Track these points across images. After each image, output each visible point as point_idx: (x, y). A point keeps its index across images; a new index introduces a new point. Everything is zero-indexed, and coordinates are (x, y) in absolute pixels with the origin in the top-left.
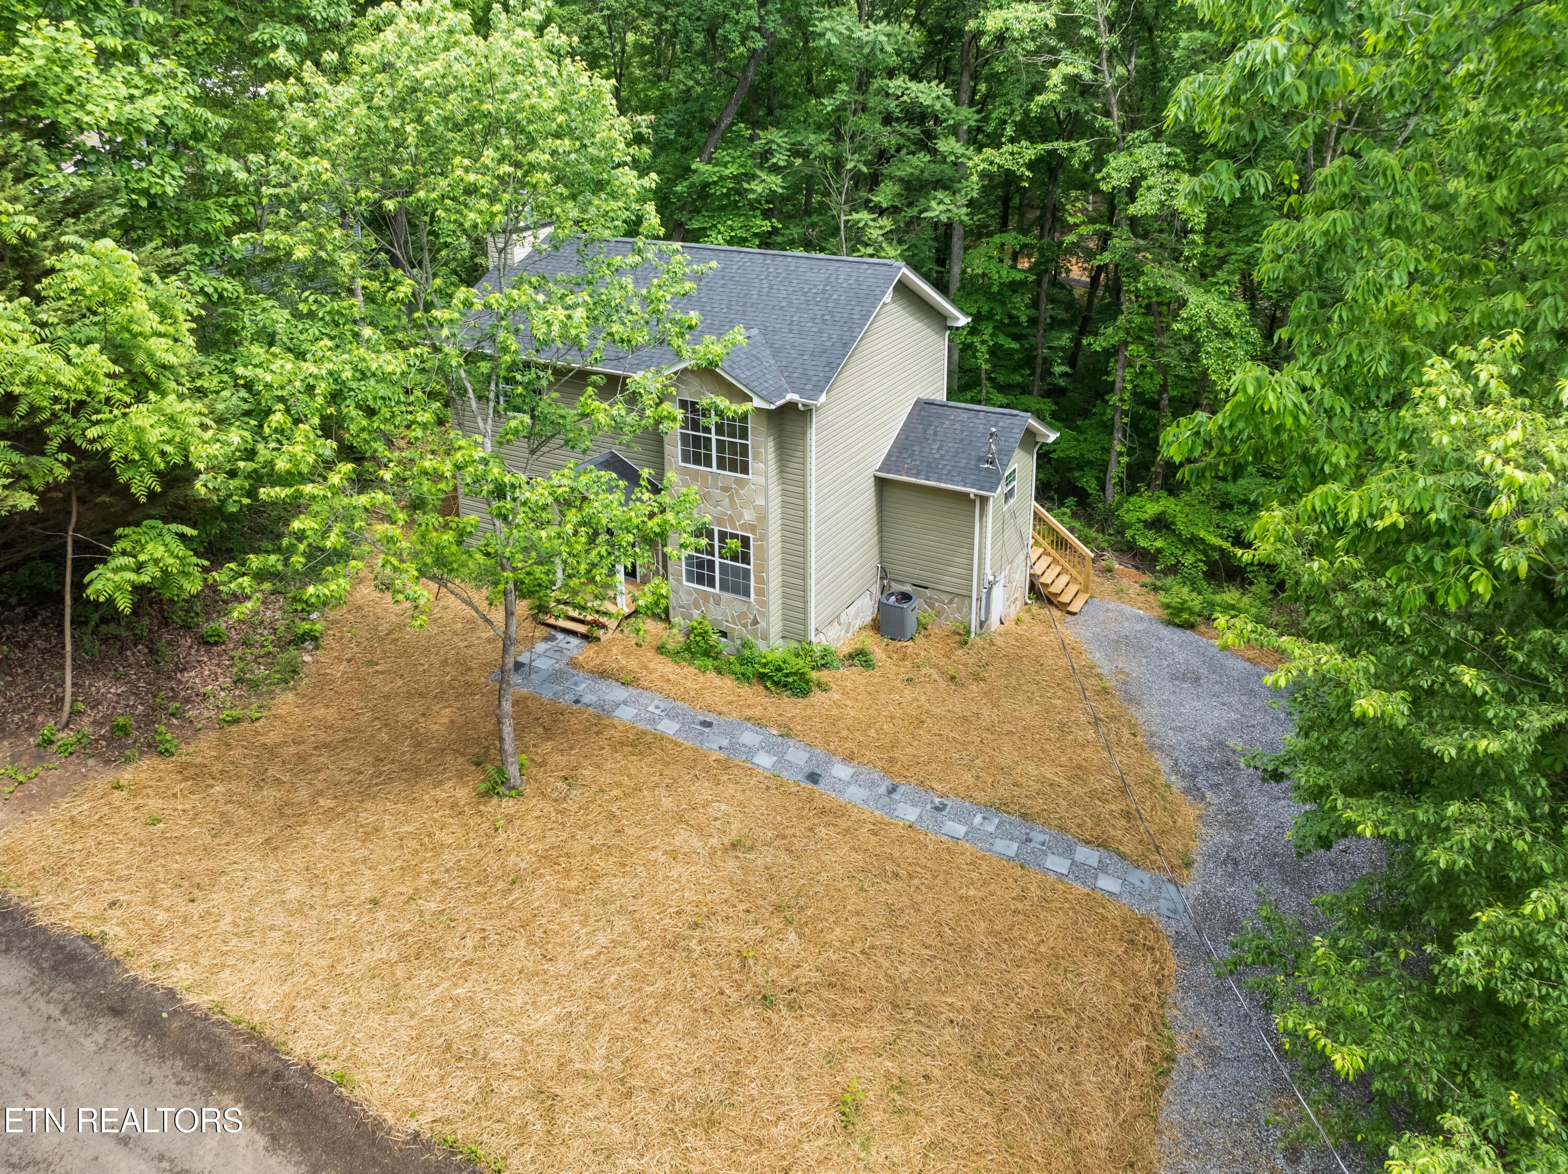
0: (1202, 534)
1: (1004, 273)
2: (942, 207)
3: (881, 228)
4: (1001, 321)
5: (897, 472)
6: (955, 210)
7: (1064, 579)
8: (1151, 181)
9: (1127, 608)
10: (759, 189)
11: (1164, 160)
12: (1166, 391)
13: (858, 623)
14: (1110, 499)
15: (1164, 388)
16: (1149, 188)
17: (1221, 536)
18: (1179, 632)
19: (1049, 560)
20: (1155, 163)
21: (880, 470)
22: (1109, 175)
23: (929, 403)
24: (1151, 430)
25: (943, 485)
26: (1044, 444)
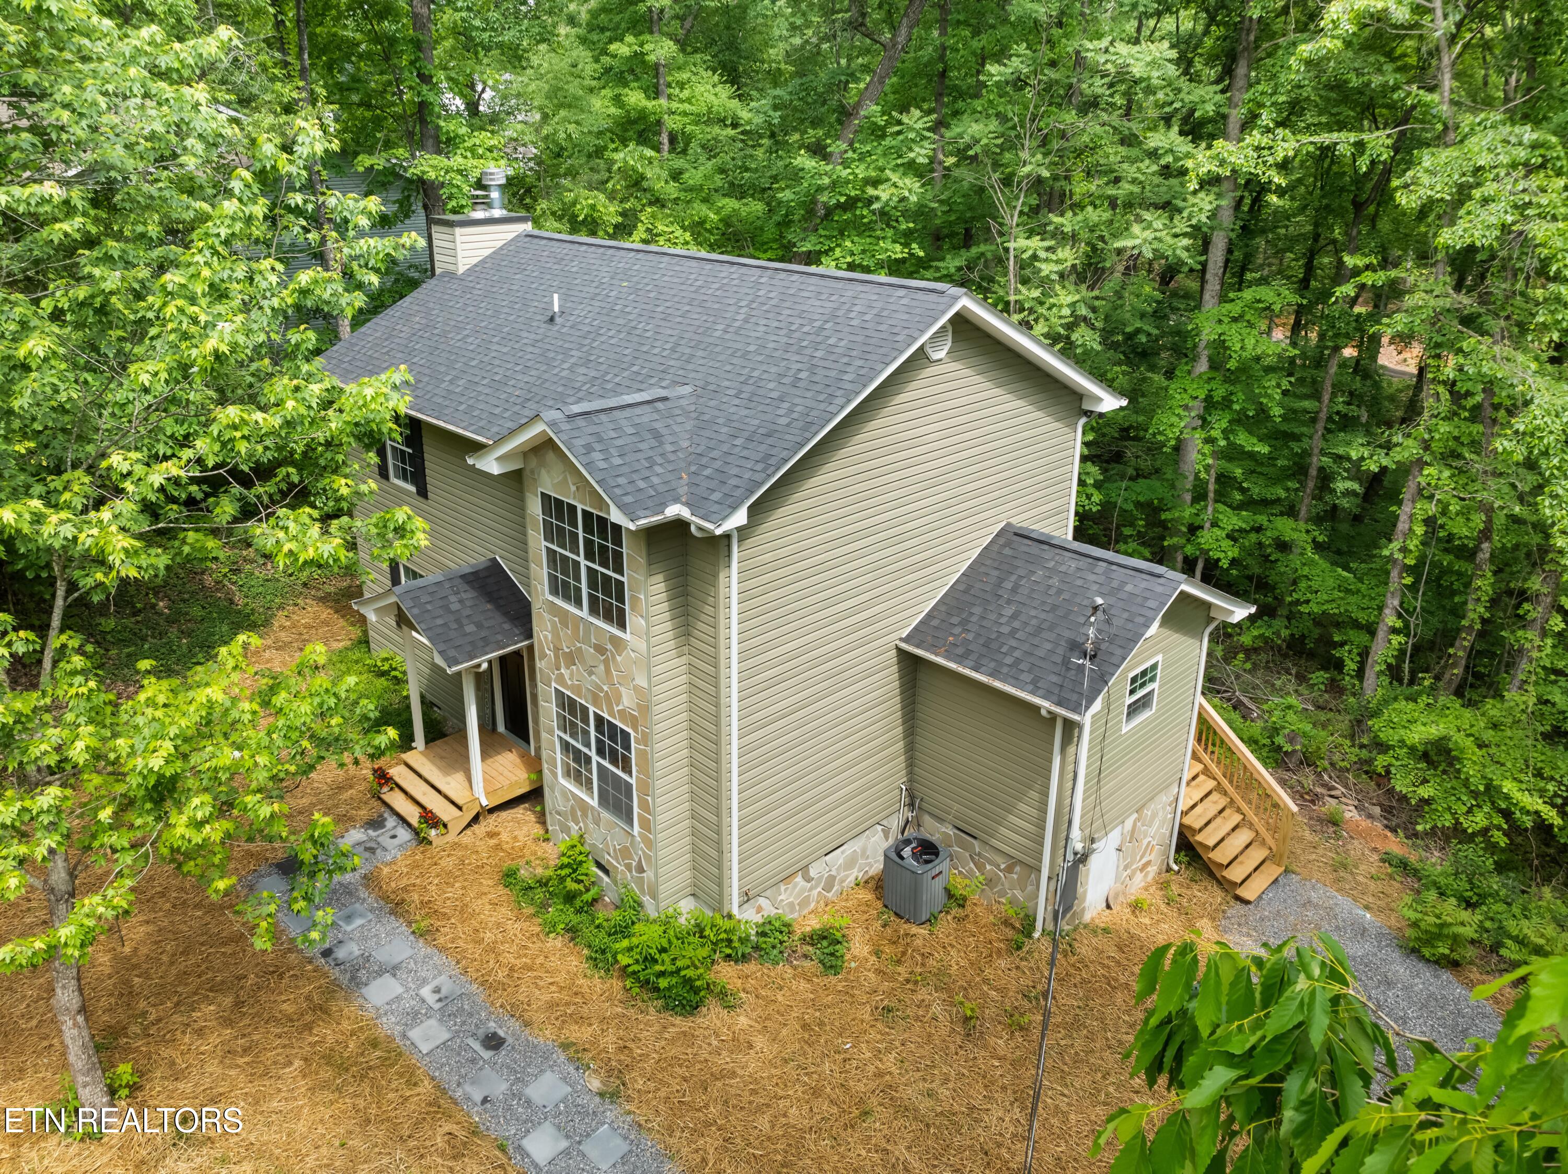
0: (1508, 786)
1: (1250, 342)
2: (1149, 235)
3: (1058, 262)
4: (1243, 410)
5: (932, 648)
6: (1169, 240)
7: (1244, 836)
8: (1490, 188)
9: (1343, 903)
10: (884, 196)
11: (1522, 154)
12: (1488, 538)
13: (855, 874)
14: (1369, 693)
15: (1486, 534)
16: (1486, 201)
17: (1542, 792)
18: (1427, 973)
19: (1223, 802)
20: (1504, 159)
21: (905, 640)
22: (1415, 182)
23: (1022, 535)
24: (1459, 593)
25: (998, 684)
26: (1225, 625)
